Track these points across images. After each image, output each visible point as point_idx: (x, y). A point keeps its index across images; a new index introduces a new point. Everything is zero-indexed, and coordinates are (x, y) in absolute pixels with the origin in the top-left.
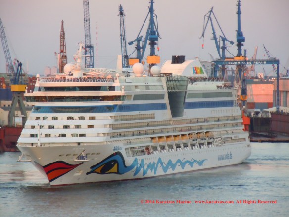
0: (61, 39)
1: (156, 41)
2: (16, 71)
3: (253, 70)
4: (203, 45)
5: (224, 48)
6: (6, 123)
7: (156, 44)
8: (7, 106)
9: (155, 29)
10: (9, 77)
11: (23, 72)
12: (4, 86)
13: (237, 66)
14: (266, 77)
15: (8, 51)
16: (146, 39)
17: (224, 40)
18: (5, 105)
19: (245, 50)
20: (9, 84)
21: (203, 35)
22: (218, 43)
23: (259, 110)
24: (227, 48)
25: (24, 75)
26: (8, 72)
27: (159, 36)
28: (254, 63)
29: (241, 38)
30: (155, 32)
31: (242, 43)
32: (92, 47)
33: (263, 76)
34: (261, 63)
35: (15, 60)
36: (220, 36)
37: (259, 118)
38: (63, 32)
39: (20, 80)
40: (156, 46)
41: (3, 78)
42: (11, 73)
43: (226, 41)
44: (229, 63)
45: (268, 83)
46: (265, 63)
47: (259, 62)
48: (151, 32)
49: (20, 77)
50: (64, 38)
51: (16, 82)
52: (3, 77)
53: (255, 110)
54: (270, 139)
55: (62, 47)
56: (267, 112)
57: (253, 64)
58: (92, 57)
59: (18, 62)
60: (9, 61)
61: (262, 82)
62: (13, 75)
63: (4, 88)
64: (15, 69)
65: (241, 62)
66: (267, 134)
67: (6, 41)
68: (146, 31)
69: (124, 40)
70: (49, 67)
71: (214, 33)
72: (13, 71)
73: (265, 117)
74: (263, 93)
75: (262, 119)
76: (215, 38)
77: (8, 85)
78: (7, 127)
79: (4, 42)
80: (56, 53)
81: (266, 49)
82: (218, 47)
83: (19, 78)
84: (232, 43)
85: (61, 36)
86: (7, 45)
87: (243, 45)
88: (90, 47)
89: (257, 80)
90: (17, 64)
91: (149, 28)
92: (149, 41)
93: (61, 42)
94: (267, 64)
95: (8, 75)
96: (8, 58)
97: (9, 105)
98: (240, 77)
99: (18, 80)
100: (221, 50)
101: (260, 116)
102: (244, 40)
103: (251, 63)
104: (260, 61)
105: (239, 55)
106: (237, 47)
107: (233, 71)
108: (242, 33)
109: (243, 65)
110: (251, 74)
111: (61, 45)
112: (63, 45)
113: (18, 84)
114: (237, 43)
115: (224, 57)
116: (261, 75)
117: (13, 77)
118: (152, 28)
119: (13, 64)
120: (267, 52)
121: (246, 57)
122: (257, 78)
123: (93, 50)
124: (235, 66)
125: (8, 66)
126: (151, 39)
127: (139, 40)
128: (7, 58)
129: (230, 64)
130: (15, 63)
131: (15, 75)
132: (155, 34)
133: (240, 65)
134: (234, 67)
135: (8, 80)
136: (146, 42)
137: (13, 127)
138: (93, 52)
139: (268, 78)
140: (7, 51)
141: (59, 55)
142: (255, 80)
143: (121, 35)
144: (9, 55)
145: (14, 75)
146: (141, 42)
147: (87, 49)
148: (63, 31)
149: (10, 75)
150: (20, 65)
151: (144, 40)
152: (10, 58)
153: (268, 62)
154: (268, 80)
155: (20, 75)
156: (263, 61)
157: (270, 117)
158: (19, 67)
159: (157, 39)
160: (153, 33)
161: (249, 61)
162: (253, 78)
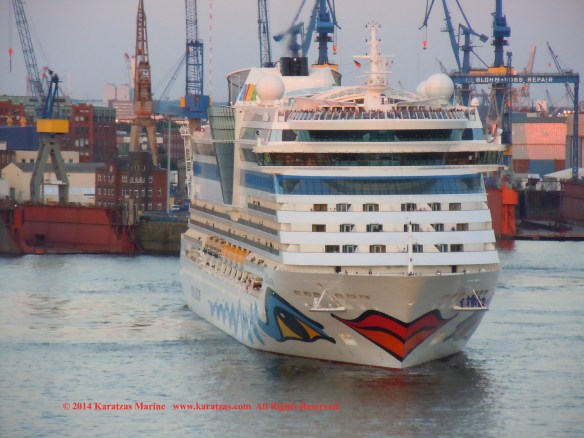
0: (138, 27)
1: (329, 35)
2: (46, 92)
3: (526, 95)
4: (425, 43)
5: (467, 49)
6: (26, 196)
7: (329, 39)
8: (28, 161)
9: (328, 9)
10: (32, 103)
11: (60, 95)
12: (23, 122)
13: (493, 86)
14: (551, 109)
15: (31, 51)
16: (311, 28)
17: (468, 32)
18: (24, 161)
19: (510, 55)
20: (32, 118)
21: (425, 24)
22: (457, 38)
23: (537, 176)
24: (474, 49)
25: (63, 101)
26: (30, 94)
27: (335, 23)
28: (529, 79)
29: (501, 29)
30: (327, 15)
31: (505, 38)
32: (201, 45)
33: (545, 107)
34: (543, 80)
35: (46, 68)
36: (460, 25)
37: (538, 192)
38: (143, 13)
39: (55, 110)
40: (329, 45)
41: (21, 106)
42: (36, 95)
43: (471, 35)
44: (478, 80)
45: (555, 120)
46: (550, 79)
47: (539, 79)
48: (321, 15)
49: (55, 104)
50: (144, 27)
51: (46, 113)
52: (21, 104)
53: (530, 176)
54: (558, 234)
55: (140, 43)
56: (554, 180)
57: (526, 82)
58: (199, 65)
59: (51, 73)
60: (33, 71)
61: (543, 118)
62: (40, 99)
63: (23, 125)
64: (45, 88)
65: (501, 77)
66: (553, 223)
67: (27, 31)
68: (310, 14)
69: (266, 31)
70: (113, 85)
71: (448, 18)
72: (41, 91)
73: (548, 189)
74: (545, 140)
75: (542, 192)
76: (450, 30)
77: (30, 120)
78: (28, 204)
79: (24, 32)
80: (127, 56)
81: (552, 52)
82: (455, 47)
83: (52, 105)
84: (484, 38)
85: (138, 21)
86: (29, 39)
87: (505, 43)
88: (197, 44)
89: (534, 115)
90: (49, 78)
91: (316, 8)
92: (315, 35)
93: (138, 35)
94: (554, 82)
95: (31, 100)
96: (32, 65)
97: (32, 161)
98: (499, 108)
99: (52, 111)
100: (461, 54)
101: (538, 187)
102: (507, 33)
103: (521, 79)
104: (541, 77)
105: (498, 63)
106: (493, 48)
107: (484, 96)
108: (504, 19)
109: (505, 84)
110: (522, 102)
111: (138, 41)
112: (141, 40)
113: (50, 118)
114: (494, 39)
115: (466, 67)
116: (542, 104)
117: (40, 103)
118: (323, 7)
119: (41, 77)
120: (555, 57)
121: (510, 68)
122: (533, 110)
123: (202, 50)
124: (490, 85)
125: (31, 81)
126: (320, 30)
127: (295, 31)
128: (28, 66)
129: (481, 83)
130: (44, 76)
131: (45, 100)
132: (328, 20)
133: (499, 85)
134: (487, 89)
135: (29, 110)
136: (309, 36)
137: (41, 205)
138: (202, 54)
139: (556, 110)
140: (28, 51)
141: (133, 60)
142: (530, 115)
143: (260, 22)
144: (33, 59)
145: (43, 100)
146: (299, 36)
147: (191, 49)
148: (141, 11)
149: (33, 100)
150: (55, 79)
151: (306, 32)
152: (34, 66)
153: (557, 78)
154: (555, 115)
155: (54, 100)
156: (546, 76)
157: (559, 189)
158: (54, 84)
159: (331, 30)
160: (324, 17)
161: (517, 76)
162: (525, 110)
